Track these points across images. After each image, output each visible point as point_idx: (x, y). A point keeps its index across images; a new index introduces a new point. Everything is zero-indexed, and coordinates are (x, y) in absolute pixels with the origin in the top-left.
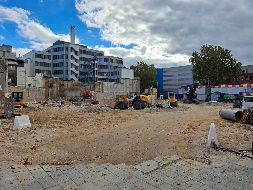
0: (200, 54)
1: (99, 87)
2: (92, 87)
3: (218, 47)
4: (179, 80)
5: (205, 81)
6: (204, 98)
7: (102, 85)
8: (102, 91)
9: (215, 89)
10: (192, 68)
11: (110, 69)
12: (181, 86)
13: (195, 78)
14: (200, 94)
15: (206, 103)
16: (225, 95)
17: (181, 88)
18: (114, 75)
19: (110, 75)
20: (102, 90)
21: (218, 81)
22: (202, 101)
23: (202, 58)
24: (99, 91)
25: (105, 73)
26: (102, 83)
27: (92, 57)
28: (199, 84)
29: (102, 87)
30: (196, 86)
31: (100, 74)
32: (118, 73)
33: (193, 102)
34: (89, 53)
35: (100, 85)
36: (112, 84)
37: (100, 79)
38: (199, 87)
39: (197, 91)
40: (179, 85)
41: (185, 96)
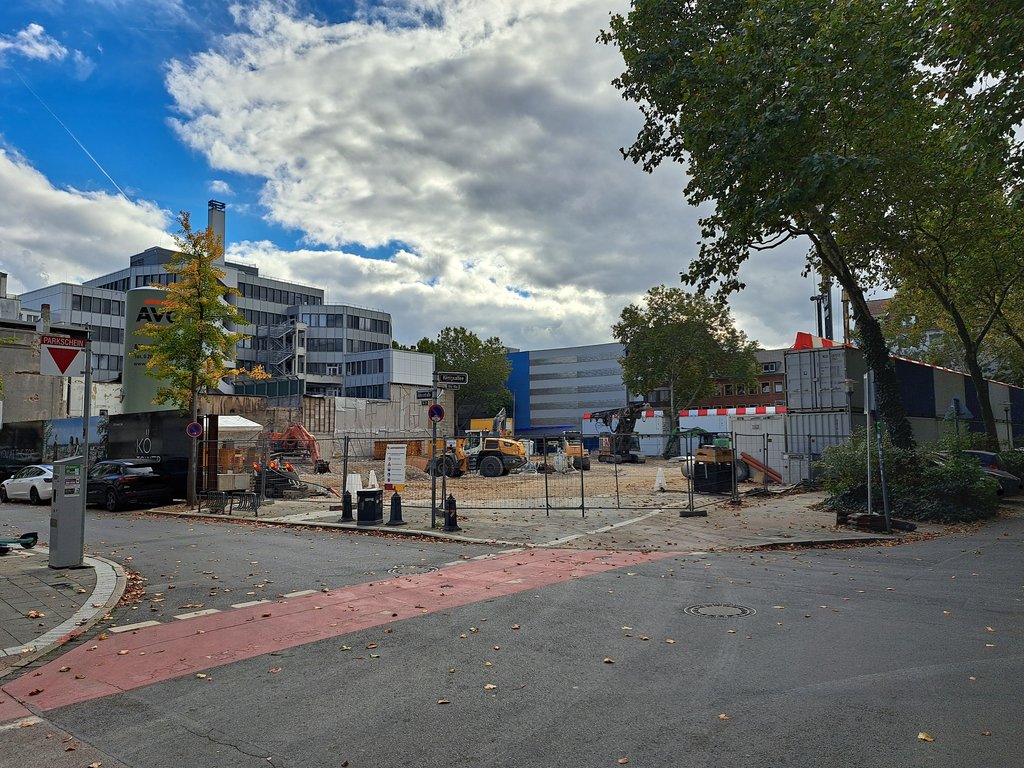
0: (643, 313)
1: (317, 417)
2: (294, 414)
3: (693, 296)
4: (581, 390)
5: (662, 398)
6: (658, 446)
7: (327, 409)
8: (327, 429)
9: (690, 420)
10: (621, 352)
11: (348, 351)
12: (590, 411)
13: (631, 385)
14: (649, 436)
15: (665, 462)
16: (718, 437)
17: (593, 416)
18: (364, 373)
19: (350, 373)
20: (327, 425)
21: (699, 396)
22: (653, 457)
23: (651, 325)
24: (317, 429)
25: (330, 365)
26: (327, 402)
27: (279, 308)
28: (645, 408)
29: (327, 416)
30: (634, 412)
31: (313, 368)
32: (381, 366)
33: (630, 459)
34: (270, 294)
35: (322, 409)
36: (361, 403)
37: (313, 388)
38: (644, 413)
39: (641, 426)
40: (582, 405)
41: (605, 441)
